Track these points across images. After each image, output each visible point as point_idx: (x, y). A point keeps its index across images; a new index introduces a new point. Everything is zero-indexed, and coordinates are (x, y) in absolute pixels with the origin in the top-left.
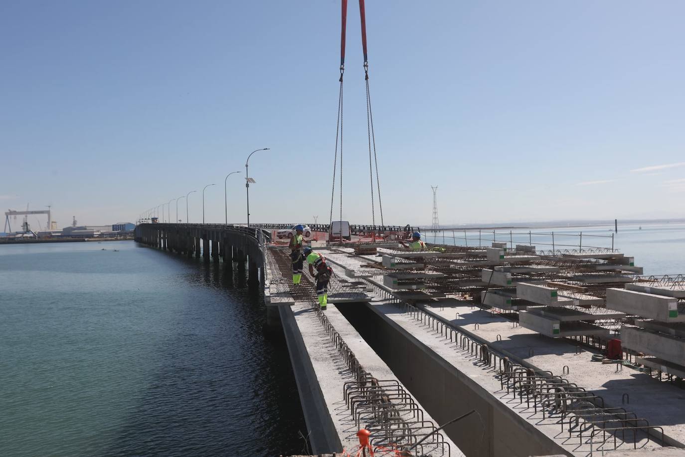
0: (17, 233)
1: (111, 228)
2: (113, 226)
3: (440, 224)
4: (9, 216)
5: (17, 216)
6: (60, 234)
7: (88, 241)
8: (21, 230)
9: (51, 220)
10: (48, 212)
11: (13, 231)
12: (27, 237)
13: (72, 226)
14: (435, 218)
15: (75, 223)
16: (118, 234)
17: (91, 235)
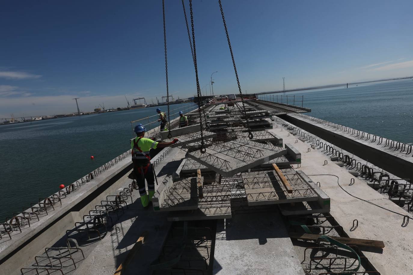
2: (189, 98)
3: (286, 90)
4: (163, 98)
6: (175, 102)
7: (182, 103)
8: (166, 102)
10: (172, 96)
11: (164, 102)
14: (284, 88)
15: (179, 98)
17: (183, 101)
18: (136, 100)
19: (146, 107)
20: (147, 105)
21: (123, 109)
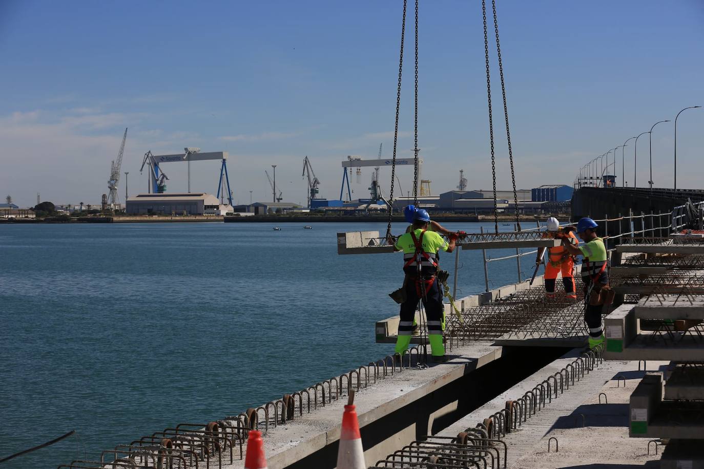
0: (361, 202)
1: (530, 195)
2: (534, 191)
4: (348, 169)
5: (362, 168)
6: (433, 206)
7: (483, 220)
8: (368, 196)
9: (421, 177)
10: (415, 162)
11: (355, 198)
12: (376, 210)
13: (457, 190)
15: (462, 184)
16: (543, 207)
17: (490, 210)
18: (161, 165)
19: (228, 219)
20: (235, 204)
21: (74, 213)
